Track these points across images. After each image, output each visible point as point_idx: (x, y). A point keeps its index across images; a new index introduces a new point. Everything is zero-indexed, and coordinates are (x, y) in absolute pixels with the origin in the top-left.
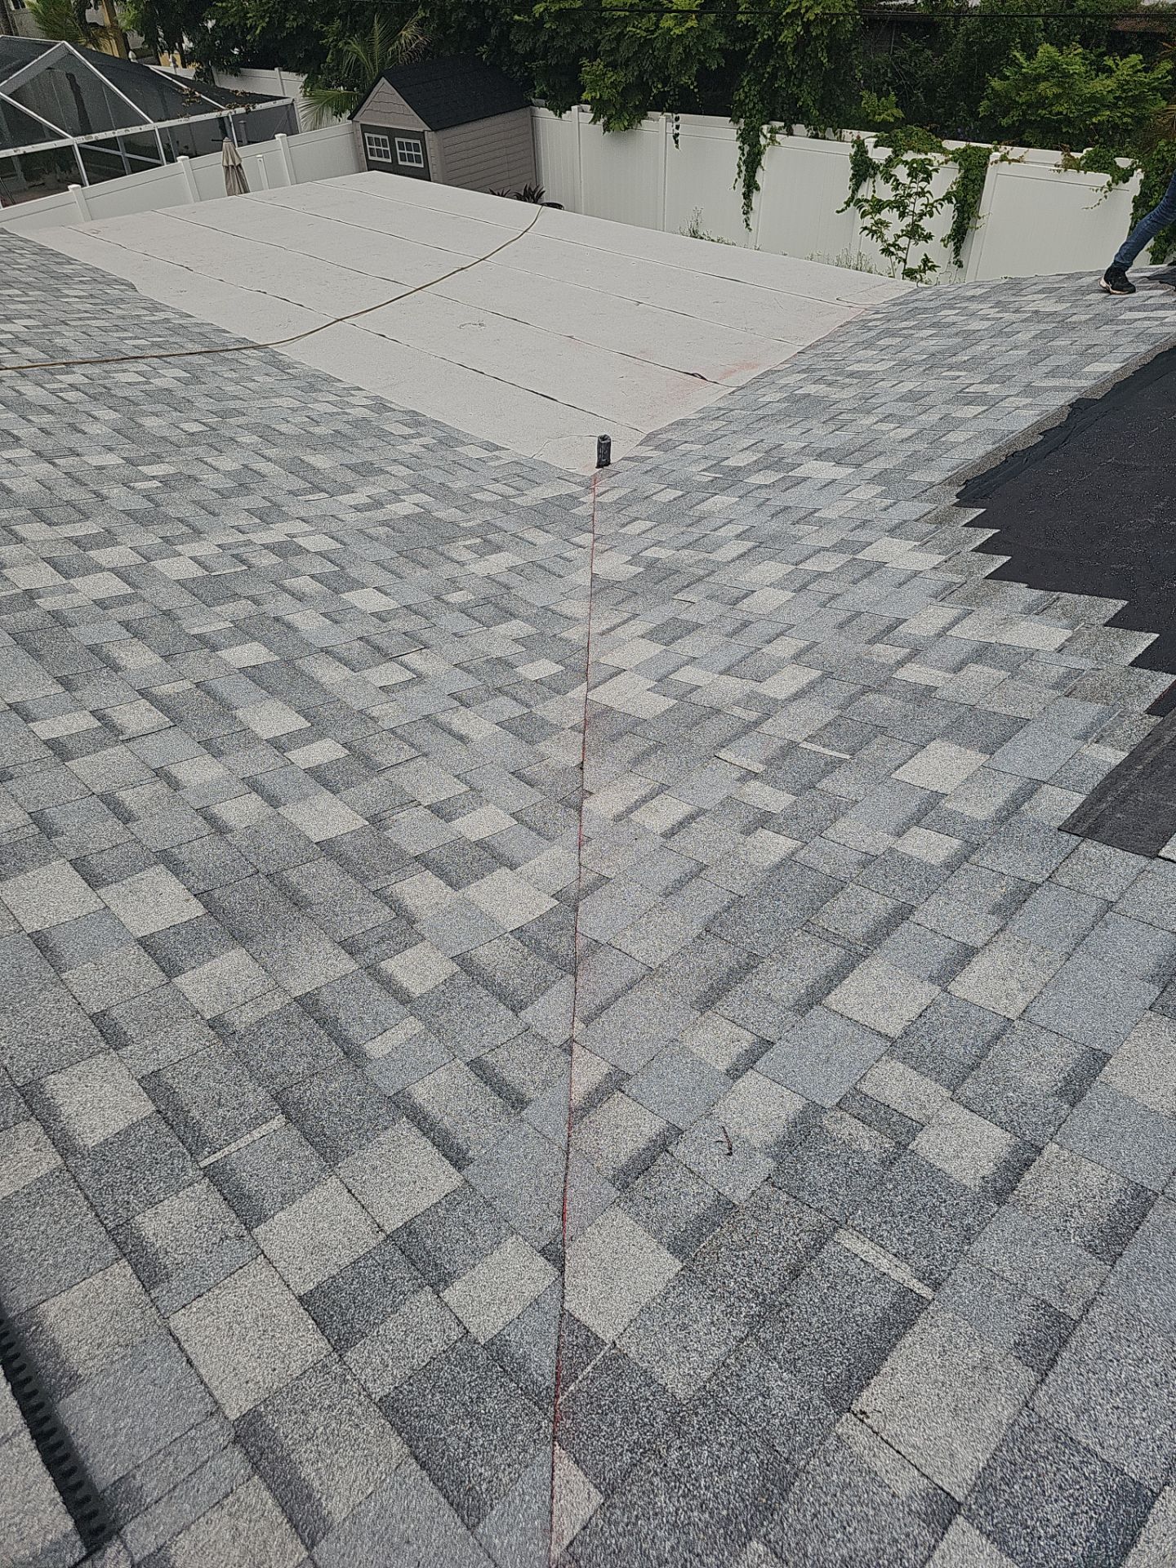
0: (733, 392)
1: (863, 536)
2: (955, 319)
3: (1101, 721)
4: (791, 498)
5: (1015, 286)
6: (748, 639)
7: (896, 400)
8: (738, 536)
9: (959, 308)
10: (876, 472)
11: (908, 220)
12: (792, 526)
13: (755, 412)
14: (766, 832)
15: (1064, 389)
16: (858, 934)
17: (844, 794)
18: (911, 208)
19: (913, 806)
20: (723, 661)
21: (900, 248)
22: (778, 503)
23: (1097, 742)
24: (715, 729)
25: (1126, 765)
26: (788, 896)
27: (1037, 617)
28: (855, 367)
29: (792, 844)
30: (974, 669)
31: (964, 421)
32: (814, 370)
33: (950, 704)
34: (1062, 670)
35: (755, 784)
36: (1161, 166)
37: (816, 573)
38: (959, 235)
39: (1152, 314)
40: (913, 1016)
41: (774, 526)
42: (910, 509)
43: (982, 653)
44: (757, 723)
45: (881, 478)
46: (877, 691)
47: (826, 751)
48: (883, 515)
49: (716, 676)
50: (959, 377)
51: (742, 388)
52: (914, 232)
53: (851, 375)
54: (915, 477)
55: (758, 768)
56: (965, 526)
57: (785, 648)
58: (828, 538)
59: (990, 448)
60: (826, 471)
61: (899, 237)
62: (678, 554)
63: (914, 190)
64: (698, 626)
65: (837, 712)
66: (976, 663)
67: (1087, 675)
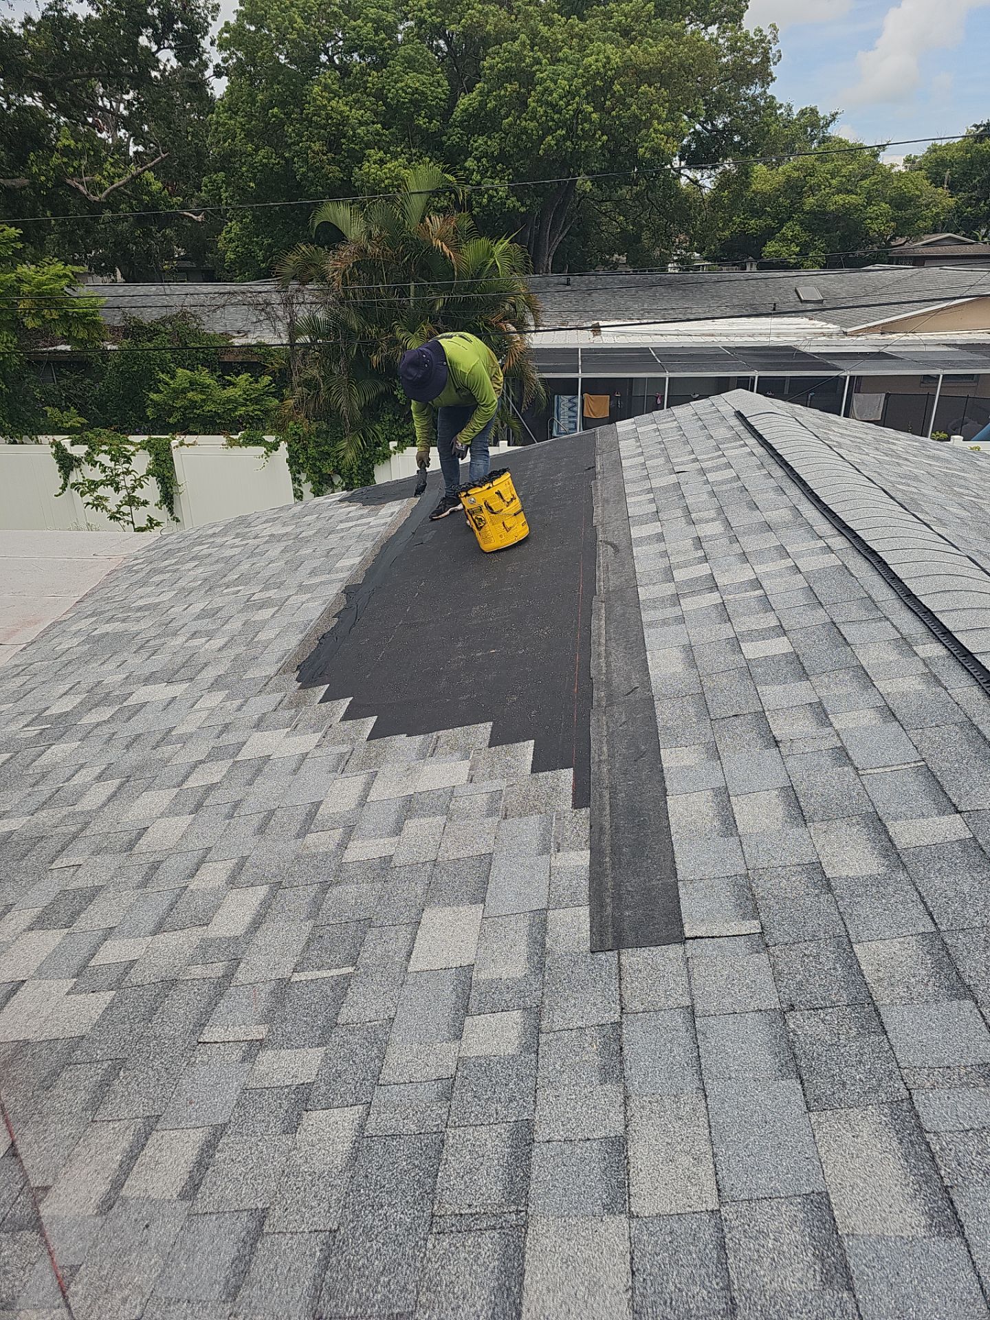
0: (25, 648)
1: (230, 738)
2: (210, 551)
3: (547, 830)
4: (137, 725)
5: (243, 521)
6: (168, 880)
7: (195, 620)
8: (99, 778)
9: (208, 543)
10: (212, 681)
11: (123, 493)
12: (154, 752)
13: (59, 660)
14: (314, 1114)
15: (331, 582)
16: (498, 1199)
17: (373, 1016)
18: (122, 483)
19: (449, 995)
20: (149, 919)
21: (124, 514)
22: (126, 734)
23: (559, 851)
24: (181, 1007)
25: (596, 860)
26: (389, 1193)
27: (433, 758)
28: (141, 603)
29: (352, 1115)
30: (411, 825)
31: (265, 622)
32: (102, 613)
33: (413, 867)
34: (485, 797)
35: (267, 1056)
36: (297, 437)
37: (204, 788)
38: (168, 499)
39: (359, 522)
40: (626, 1279)
41: (133, 757)
42: (261, 704)
43: (409, 807)
44: (229, 976)
45: (216, 684)
46: (338, 883)
47: (325, 973)
48: (240, 715)
49: (149, 939)
50: (239, 591)
51: (33, 643)
52: (132, 501)
53: (140, 609)
54: (249, 675)
55: (259, 1032)
56: (321, 702)
57: (214, 875)
58: (199, 750)
59: (300, 637)
60: (161, 692)
61: (120, 506)
62: (34, 819)
63: (121, 471)
64: (97, 890)
65: (310, 923)
66: (411, 818)
67: (507, 794)
